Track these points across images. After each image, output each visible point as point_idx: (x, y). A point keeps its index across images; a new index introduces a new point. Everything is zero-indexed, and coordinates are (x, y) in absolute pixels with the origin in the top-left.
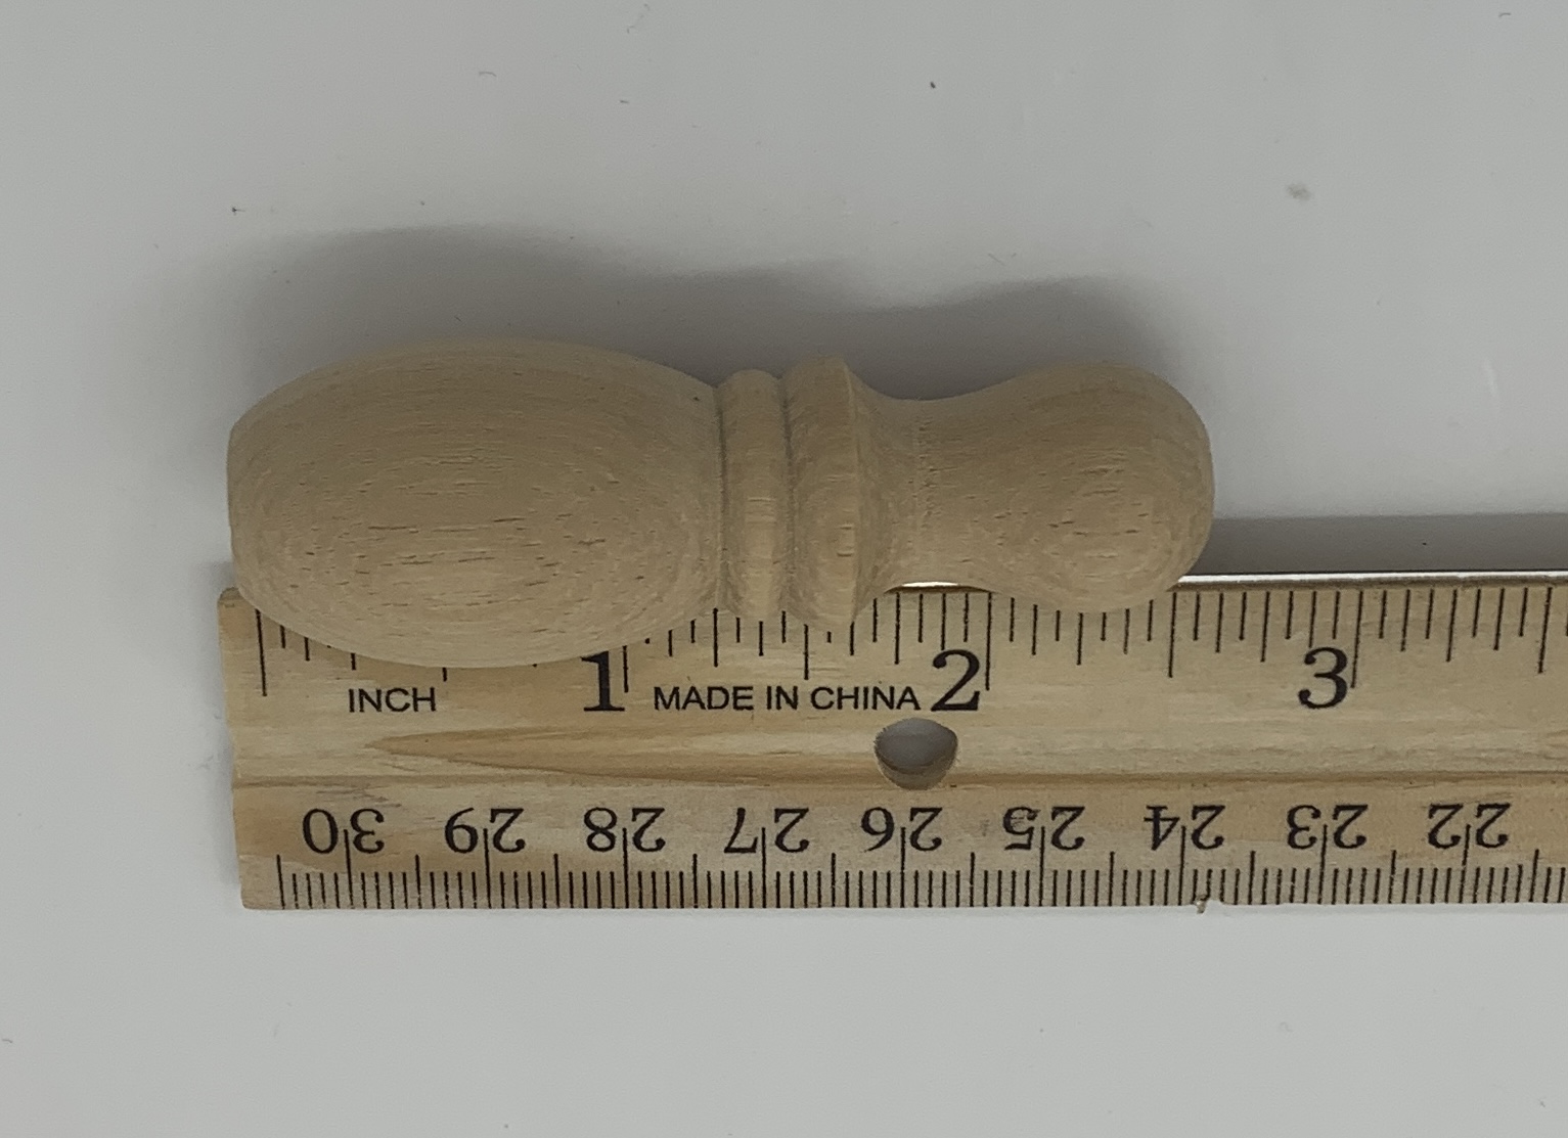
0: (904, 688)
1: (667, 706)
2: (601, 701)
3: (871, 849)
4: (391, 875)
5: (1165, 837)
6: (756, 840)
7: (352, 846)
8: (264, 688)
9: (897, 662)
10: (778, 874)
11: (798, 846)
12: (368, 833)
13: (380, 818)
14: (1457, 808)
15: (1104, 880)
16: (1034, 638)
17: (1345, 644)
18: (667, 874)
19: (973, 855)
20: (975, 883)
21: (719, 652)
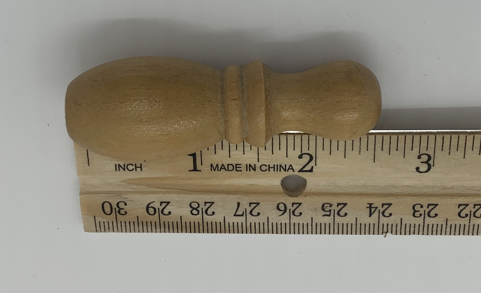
0: (289, 165)
1: (215, 170)
2: (194, 168)
3: (280, 216)
4: (129, 222)
5: (373, 213)
6: (243, 212)
7: (117, 213)
8: (88, 164)
9: (287, 157)
10: (251, 223)
11: (257, 214)
12: (122, 209)
13: (126, 204)
14: (467, 205)
15: (354, 227)
16: (330, 149)
17: (431, 153)
18: (216, 223)
19: (312, 218)
20: (313, 227)
21: (230, 153)
